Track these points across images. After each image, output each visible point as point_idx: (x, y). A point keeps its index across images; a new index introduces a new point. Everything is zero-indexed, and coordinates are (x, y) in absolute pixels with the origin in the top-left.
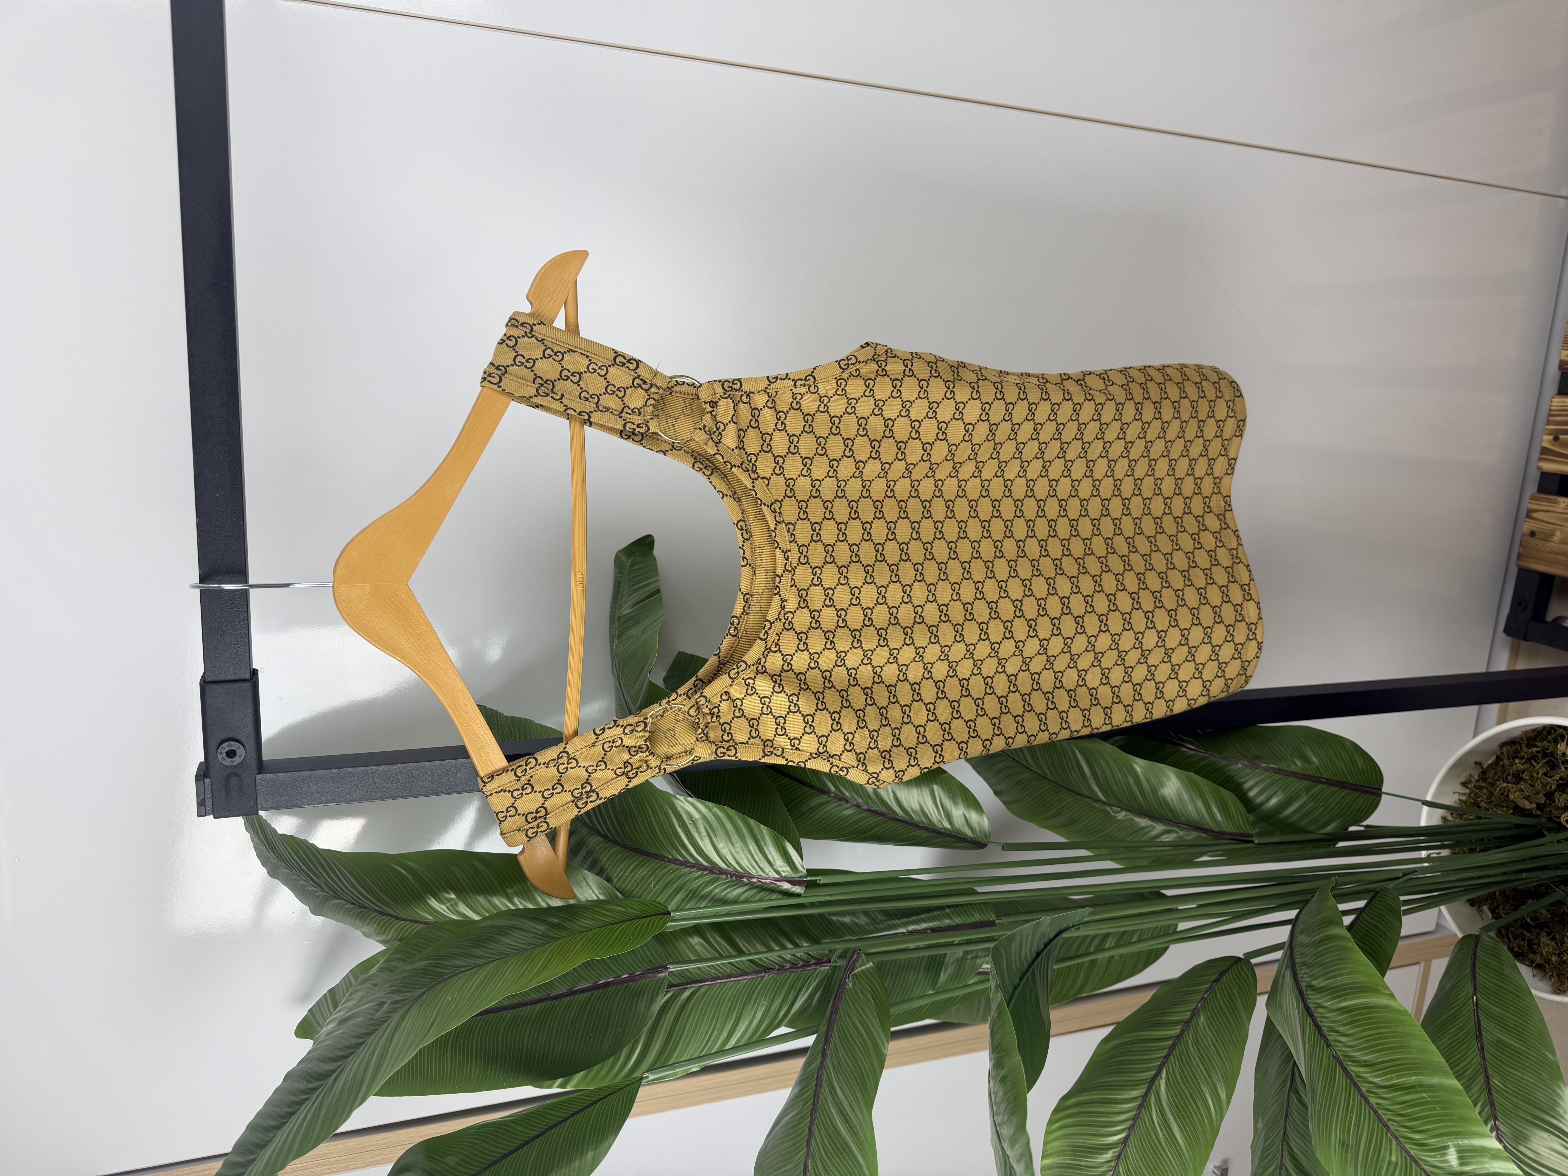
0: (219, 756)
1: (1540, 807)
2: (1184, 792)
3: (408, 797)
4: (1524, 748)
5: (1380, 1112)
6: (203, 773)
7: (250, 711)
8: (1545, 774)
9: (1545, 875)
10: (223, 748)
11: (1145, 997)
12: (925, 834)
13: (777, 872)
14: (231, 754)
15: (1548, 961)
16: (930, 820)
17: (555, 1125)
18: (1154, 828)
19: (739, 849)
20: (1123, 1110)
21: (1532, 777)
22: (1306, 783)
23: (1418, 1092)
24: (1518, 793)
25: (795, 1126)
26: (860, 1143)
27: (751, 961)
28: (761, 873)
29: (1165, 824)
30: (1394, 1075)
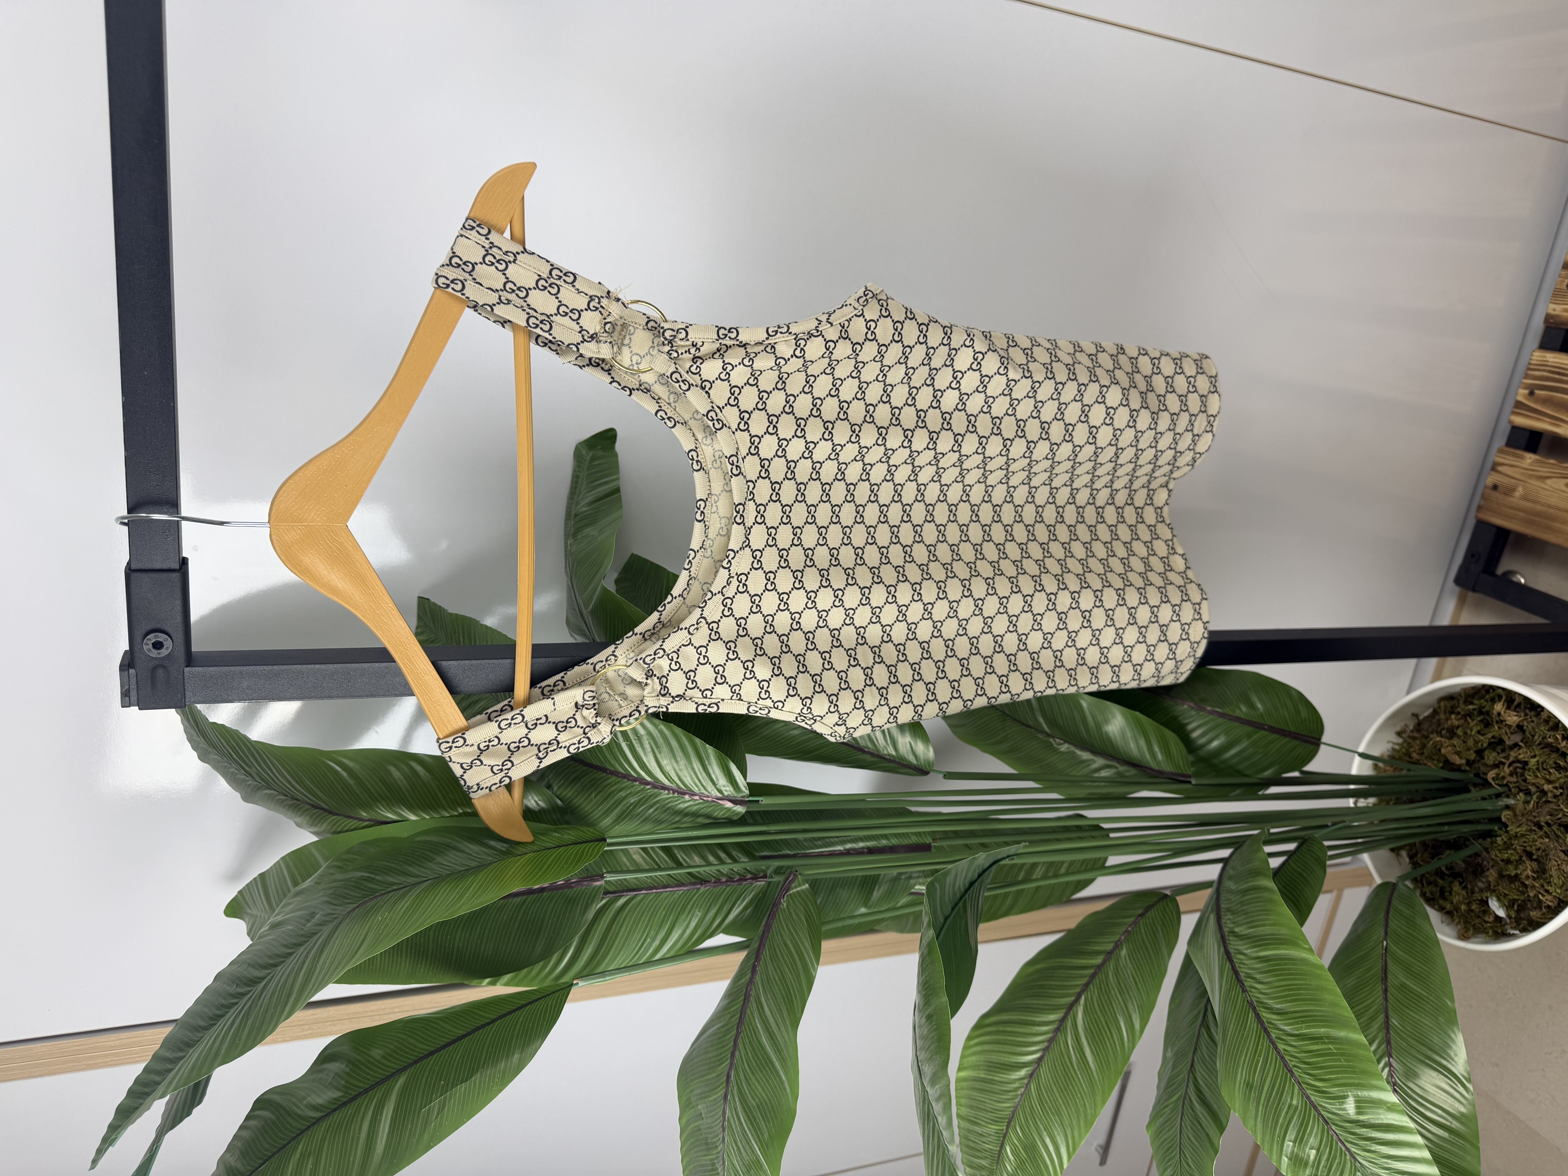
0: (145, 647)
1: (1469, 763)
2: (1128, 731)
3: (344, 697)
4: (1462, 705)
5: (1287, 1058)
6: (128, 663)
7: (178, 602)
8: (1479, 732)
9: (1466, 829)
10: (149, 639)
12: (869, 758)
13: (720, 791)
14: (158, 645)
15: (1457, 909)
16: (875, 746)
17: (483, 1026)
18: (1094, 762)
19: (683, 767)
20: (1040, 1031)
21: (1465, 733)
22: (1249, 729)
23: (1325, 1043)
24: (1450, 748)
25: (720, 1038)
26: (783, 1061)
28: (703, 791)
29: (1106, 759)
30: (1304, 1025)
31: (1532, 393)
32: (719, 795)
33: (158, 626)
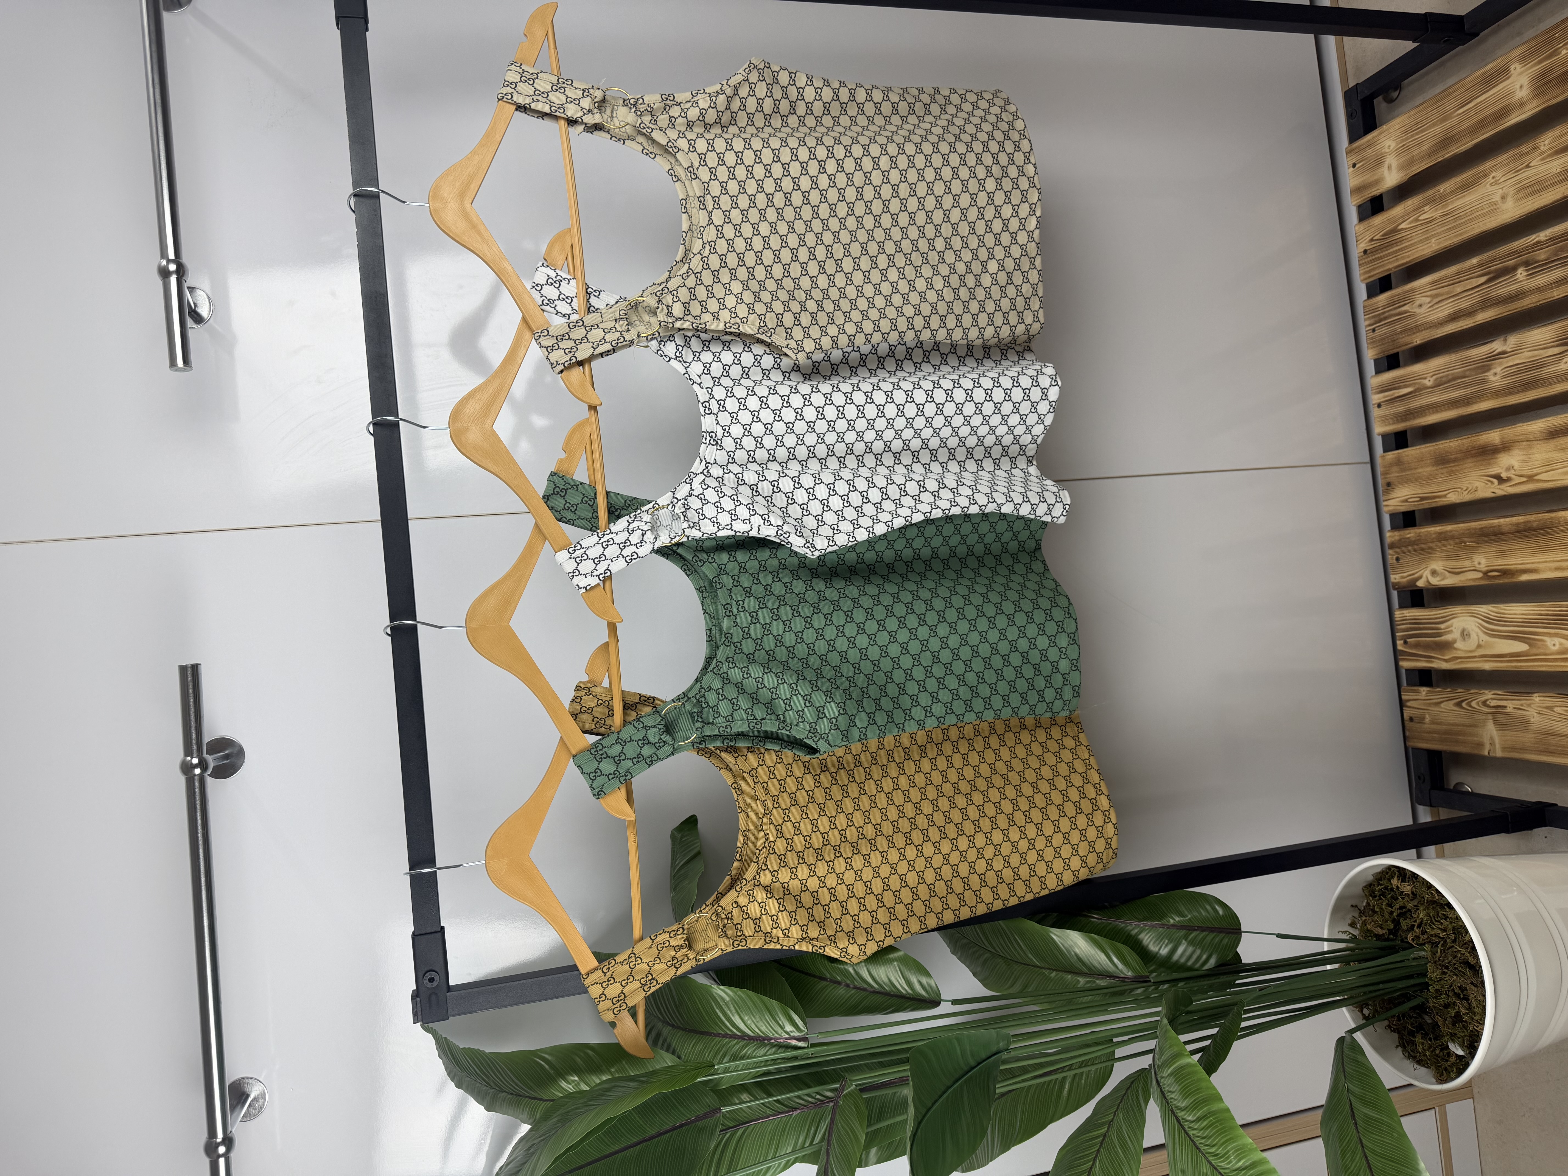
0: (425, 983)
1: (1391, 932)
2: (1089, 948)
6: (415, 995)
7: (441, 952)
8: (1389, 905)
10: (427, 977)
14: (431, 980)
19: (758, 1019)
21: (1381, 909)
22: (1185, 932)
23: (1208, 1118)
27: (777, 1101)
28: (776, 1035)
29: (1084, 976)
31: (1405, 642)
32: (787, 1036)
33: (431, 968)
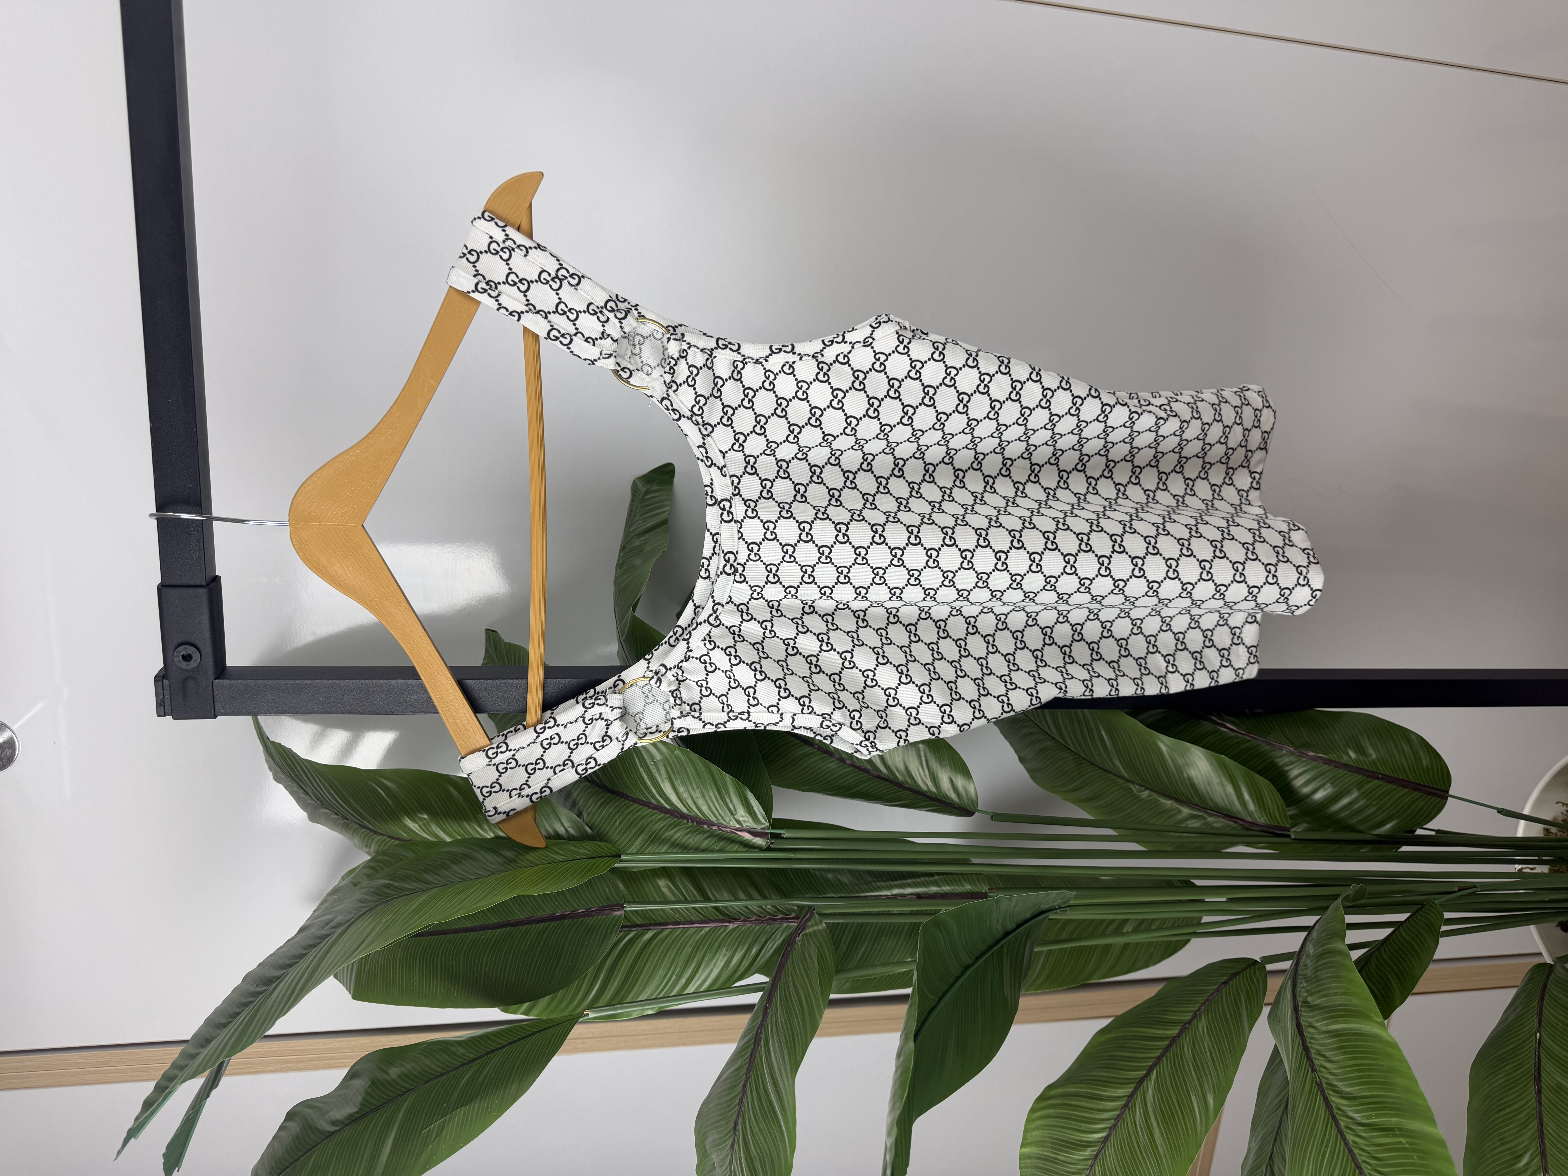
0: (175, 659)
2: (1212, 774)
3: (364, 713)
5: (1356, 1151)
6: (162, 675)
7: (206, 616)
10: (179, 652)
11: (1150, 992)
12: (910, 795)
13: (738, 822)
14: (187, 658)
16: (915, 782)
17: (493, 1051)
18: (1179, 811)
19: (698, 795)
20: (1107, 1107)
22: (1359, 777)
23: (1395, 1136)
25: (732, 1083)
26: (783, 1110)
27: (716, 908)
28: (722, 821)
29: (1192, 808)
30: (1374, 1113)
32: (738, 826)
33: (188, 639)
